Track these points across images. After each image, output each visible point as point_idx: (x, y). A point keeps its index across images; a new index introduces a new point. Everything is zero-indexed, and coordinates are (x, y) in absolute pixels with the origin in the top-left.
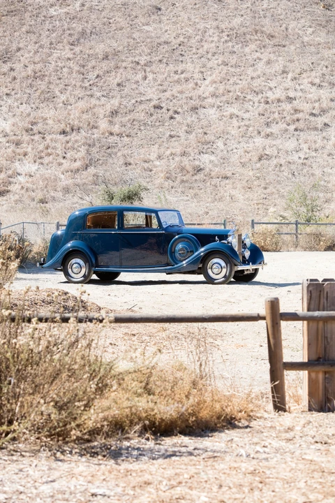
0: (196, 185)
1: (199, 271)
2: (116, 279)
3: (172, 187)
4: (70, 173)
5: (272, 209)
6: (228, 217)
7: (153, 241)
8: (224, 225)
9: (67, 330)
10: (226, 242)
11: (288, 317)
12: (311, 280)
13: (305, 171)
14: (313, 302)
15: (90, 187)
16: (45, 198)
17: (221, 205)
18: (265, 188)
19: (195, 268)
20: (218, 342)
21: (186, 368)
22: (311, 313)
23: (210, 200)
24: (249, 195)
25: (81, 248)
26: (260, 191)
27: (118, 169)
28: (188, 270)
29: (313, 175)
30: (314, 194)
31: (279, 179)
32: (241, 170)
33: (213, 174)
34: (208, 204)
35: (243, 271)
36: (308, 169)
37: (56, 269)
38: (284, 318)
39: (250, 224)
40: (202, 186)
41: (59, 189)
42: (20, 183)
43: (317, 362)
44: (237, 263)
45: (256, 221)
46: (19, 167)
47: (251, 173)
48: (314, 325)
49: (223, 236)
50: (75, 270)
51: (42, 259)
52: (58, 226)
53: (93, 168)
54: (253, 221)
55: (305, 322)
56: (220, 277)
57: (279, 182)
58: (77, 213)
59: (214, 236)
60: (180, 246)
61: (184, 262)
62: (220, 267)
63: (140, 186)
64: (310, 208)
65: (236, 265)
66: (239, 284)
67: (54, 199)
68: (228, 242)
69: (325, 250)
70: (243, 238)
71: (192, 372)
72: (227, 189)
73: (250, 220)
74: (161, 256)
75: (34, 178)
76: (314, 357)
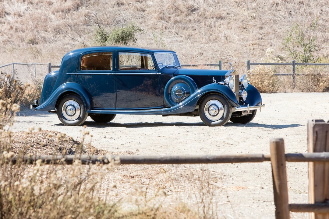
0: (190, 25)
1: (195, 113)
2: (112, 121)
3: (166, 28)
4: (61, 13)
5: (269, 50)
6: (223, 58)
7: (149, 82)
8: (220, 66)
9: (72, 173)
10: (223, 83)
11: (293, 158)
12: (317, 121)
13: (302, 10)
14: (319, 143)
15: (81, 27)
16: (35, 39)
17: (215, 46)
18: (261, 28)
19: (192, 110)
20: (219, 184)
21: (189, 210)
22: (317, 154)
23: (204, 41)
24: (245, 35)
25: (76, 90)
26: (256, 31)
27: (111, 9)
28: (186, 112)
29: (310, 14)
30: (312, 34)
31: (275, 18)
32: (236, 10)
33: (207, 14)
34: (202, 45)
35: (240, 113)
36: (305, 8)
37: (50, 111)
38: (289, 159)
39: (246, 64)
40: (196, 26)
41: (49, 30)
42: (9, 23)
43: (324, 204)
44: (234, 104)
45: (251, 62)
46: (7, 6)
47: (246, 13)
48: (320, 166)
49: (220, 77)
50: (70, 112)
51: (35, 101)
52: (50, 67)
53: (84, 8)
54: (249, 62)
55: (311, 163)
56: (217, 119)
57: (275, 22)
58: (71, 54)
59: (211, 77)
60: (176, 87)
61: (181, 104)
62: (217, 109)
63: (133, 27)
64: (307, 47)
65: (233, 107)
66: (237, 125)
67: (45, 40)
68: (225, 84)
69: (323, 91)
70: (240, 79)
71: (196, 213)
72: (222, 29)
73: (246, 61)
74: (157, 98)
75: (24, 18)
76: (321, 199)
